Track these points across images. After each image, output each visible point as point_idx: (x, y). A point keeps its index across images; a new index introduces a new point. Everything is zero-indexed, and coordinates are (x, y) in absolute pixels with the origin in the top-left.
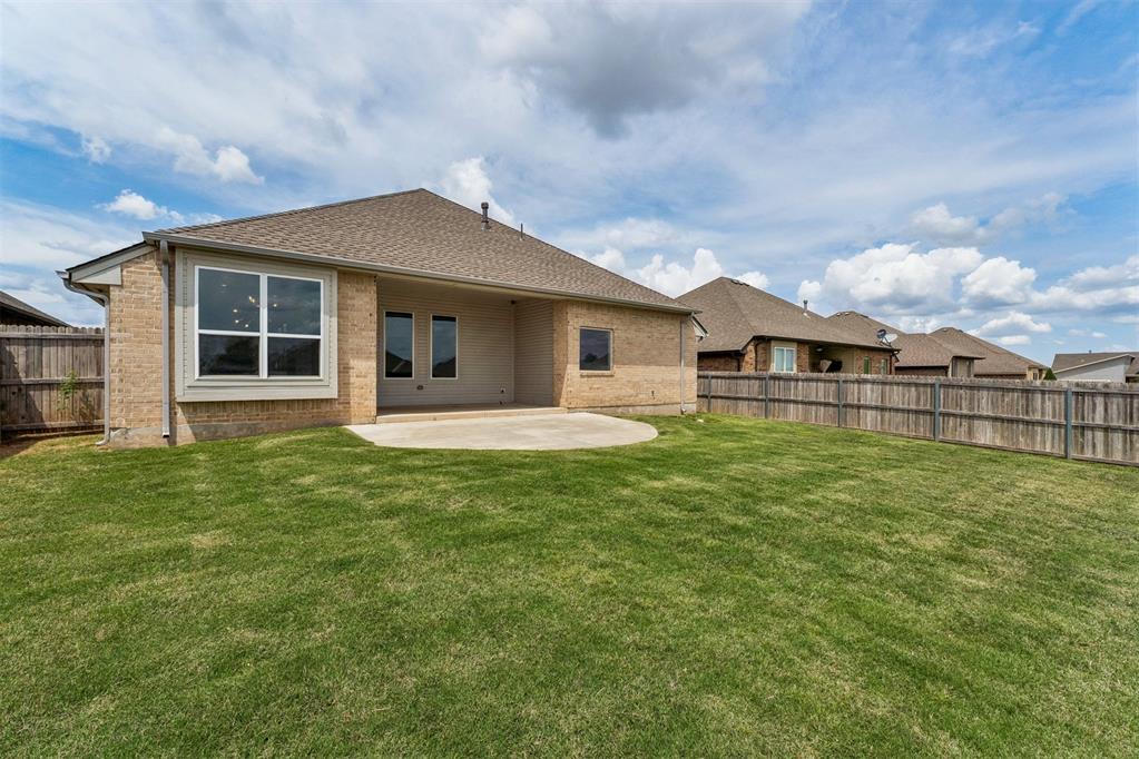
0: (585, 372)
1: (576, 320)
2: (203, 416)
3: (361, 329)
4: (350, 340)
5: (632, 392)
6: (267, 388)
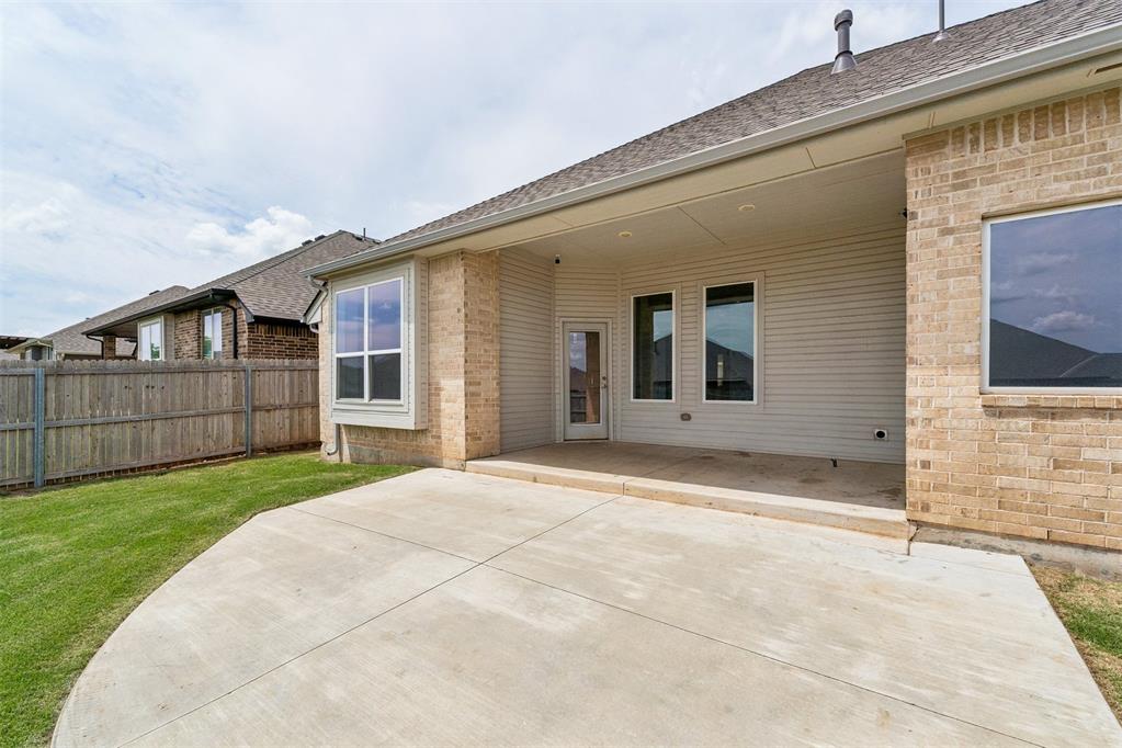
1: (952, 198)
3: (451, 334)
4: (441, 350)
6: (371, 413)
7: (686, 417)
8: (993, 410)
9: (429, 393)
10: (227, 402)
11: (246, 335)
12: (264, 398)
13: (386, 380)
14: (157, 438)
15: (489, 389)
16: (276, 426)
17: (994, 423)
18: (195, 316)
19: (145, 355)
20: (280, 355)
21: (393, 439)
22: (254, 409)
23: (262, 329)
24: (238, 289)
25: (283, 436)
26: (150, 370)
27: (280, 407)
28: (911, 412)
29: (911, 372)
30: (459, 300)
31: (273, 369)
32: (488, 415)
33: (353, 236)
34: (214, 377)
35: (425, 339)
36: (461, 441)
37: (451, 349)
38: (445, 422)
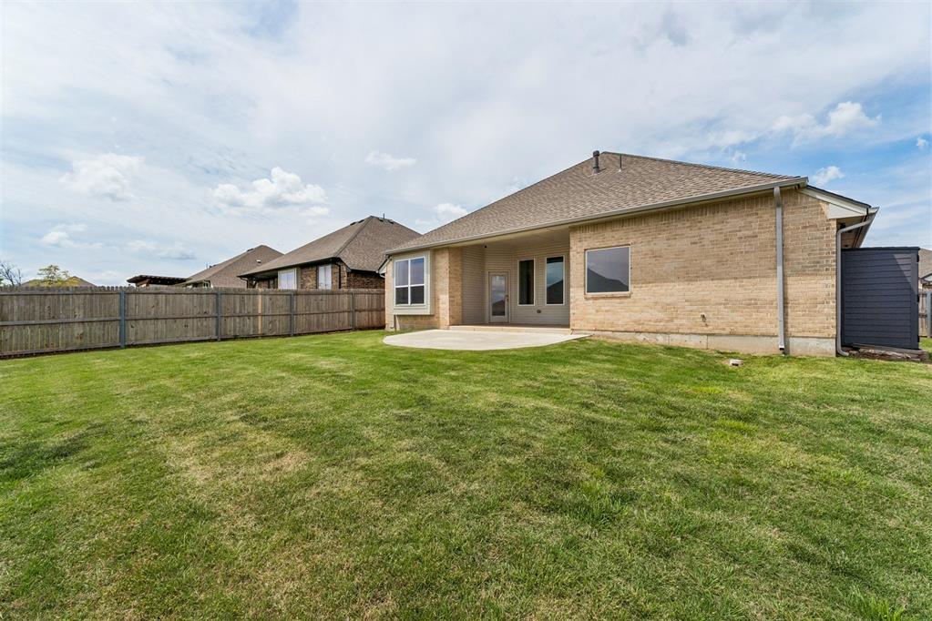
0: (590, 295)
1: (579, 244)
2: (402, 318)
4: (440, 284)
5: (661, 315)
6: (411, 309)
7: (539, 312)
8: (587, 299)
9: (435, 300)
10: (346, 308)
11: (346, 278)
12: (358, 306)
13: (418, 296)
14: (324, 320)
15: (458, 299)
16: (363, 318)
17: (587, 302)
18: (315, 269)
19: (322, 287)
20: (359, 287)
21: (419, 320)
22: (356, 311)
23: (352, 275)
24: (341, 256)
25: (365, 323)
26: (327, 293)
27: (364, 310)
28: (571, 300)
29: (571, 289)
30: (447, 265)
31: (362, 293)
32: (458, 309)
33: (378, 219)
34: (341, 296)
35: (434, 280)
36: (447, 318)
37: (444, 284)
38: (441, 312)
